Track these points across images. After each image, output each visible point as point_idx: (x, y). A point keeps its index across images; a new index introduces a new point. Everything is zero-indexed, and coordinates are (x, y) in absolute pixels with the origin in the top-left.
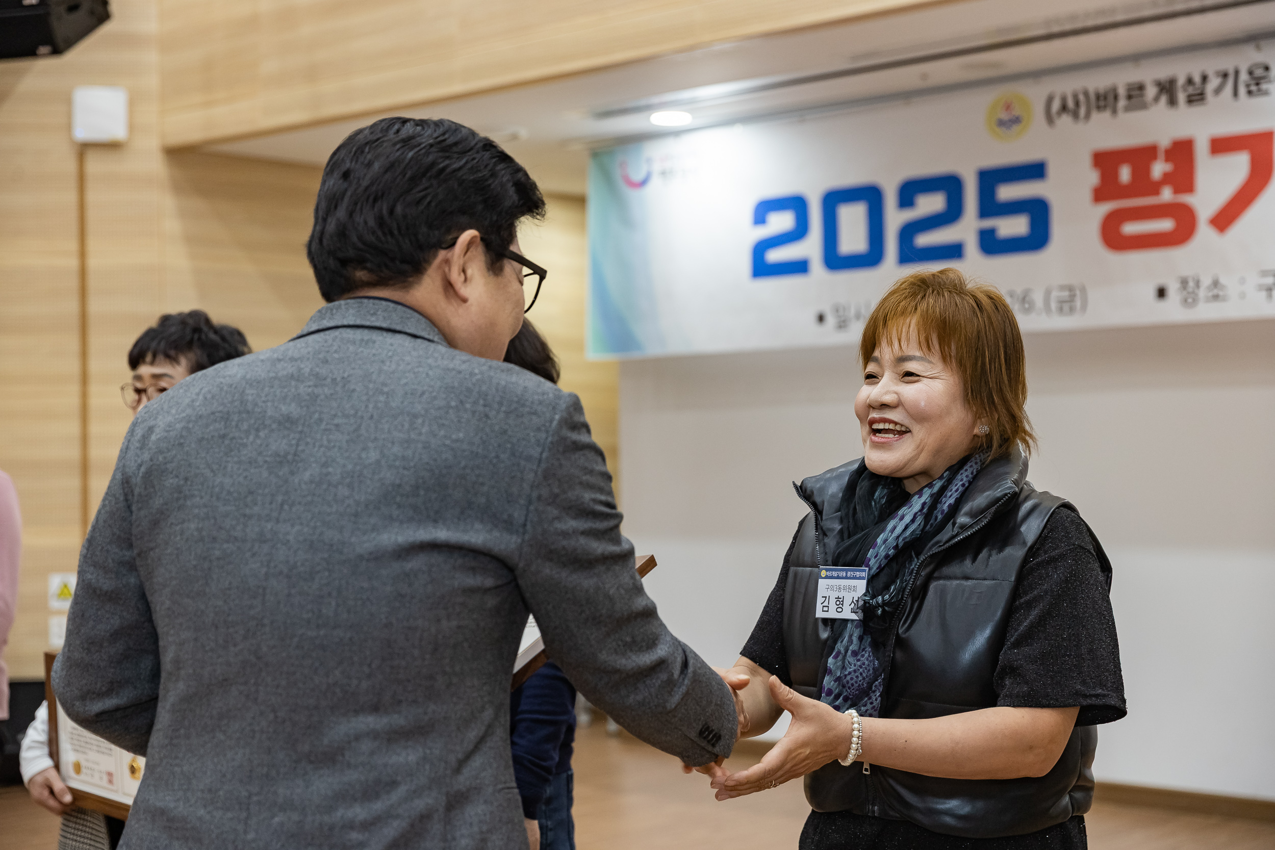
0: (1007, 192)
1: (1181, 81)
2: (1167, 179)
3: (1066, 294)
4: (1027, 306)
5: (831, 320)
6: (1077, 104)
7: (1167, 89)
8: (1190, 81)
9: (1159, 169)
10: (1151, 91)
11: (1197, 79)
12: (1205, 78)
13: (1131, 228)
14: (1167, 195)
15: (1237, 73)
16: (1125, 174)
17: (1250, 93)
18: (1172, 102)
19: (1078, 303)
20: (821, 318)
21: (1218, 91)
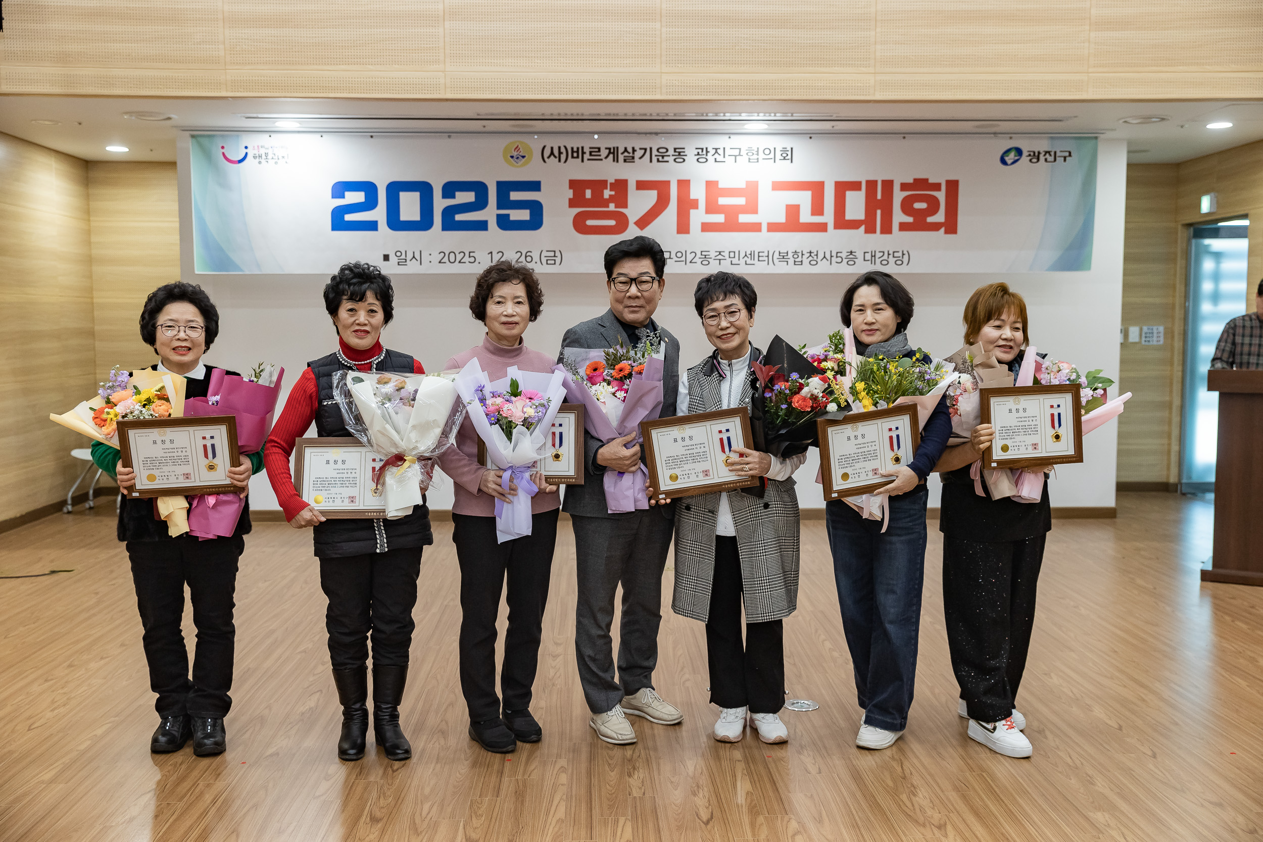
0: (515, 196)
1: (621, 150)
2: (612, 199)
3: (552, 254)
4: (529, 259)
5: (393, 258)
6: (560, 153)
7: (613, 152)
8: (626, 150)
9: (607, 193)
10: (604, 153)
11: (630, 150)
12: (634, 150)
13: (590, 223)
14: (612, 207)
15: (651, 149)
16: (588, 194)
17: (658, 161)
18: (616, 160)
19: (558, 260)
20: (386, 258)
21: (641, 158)
